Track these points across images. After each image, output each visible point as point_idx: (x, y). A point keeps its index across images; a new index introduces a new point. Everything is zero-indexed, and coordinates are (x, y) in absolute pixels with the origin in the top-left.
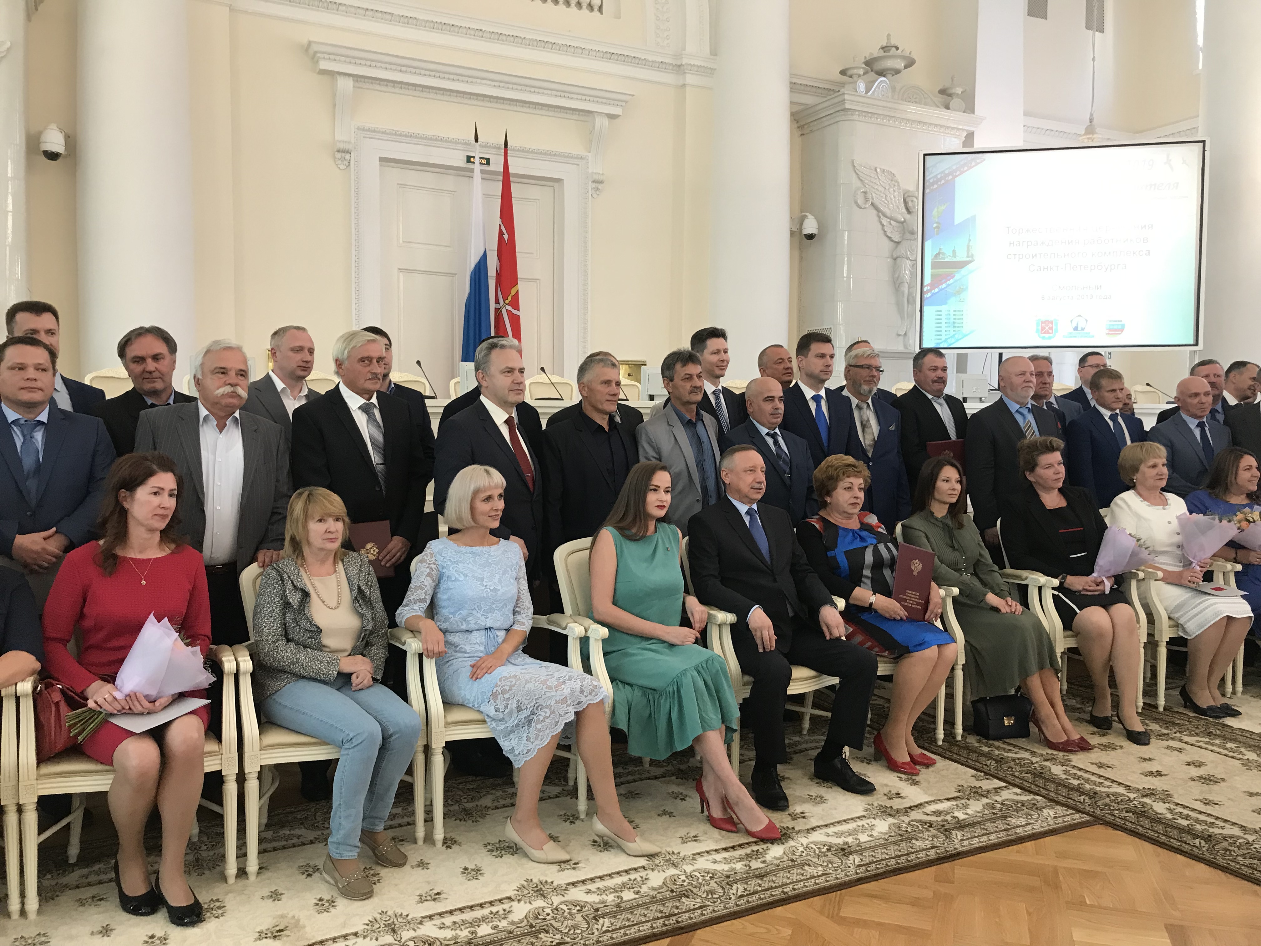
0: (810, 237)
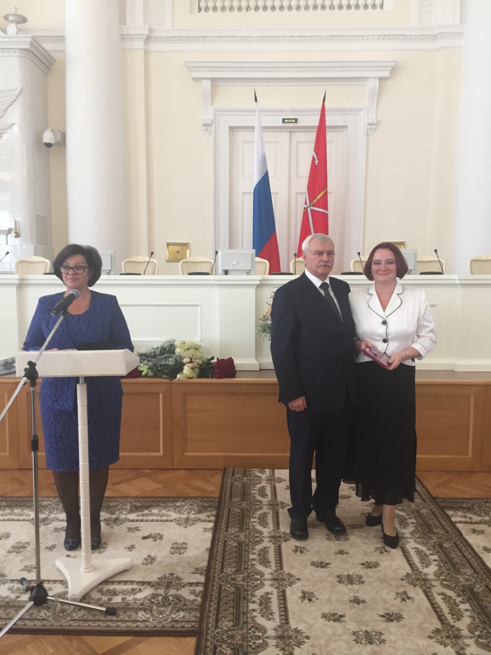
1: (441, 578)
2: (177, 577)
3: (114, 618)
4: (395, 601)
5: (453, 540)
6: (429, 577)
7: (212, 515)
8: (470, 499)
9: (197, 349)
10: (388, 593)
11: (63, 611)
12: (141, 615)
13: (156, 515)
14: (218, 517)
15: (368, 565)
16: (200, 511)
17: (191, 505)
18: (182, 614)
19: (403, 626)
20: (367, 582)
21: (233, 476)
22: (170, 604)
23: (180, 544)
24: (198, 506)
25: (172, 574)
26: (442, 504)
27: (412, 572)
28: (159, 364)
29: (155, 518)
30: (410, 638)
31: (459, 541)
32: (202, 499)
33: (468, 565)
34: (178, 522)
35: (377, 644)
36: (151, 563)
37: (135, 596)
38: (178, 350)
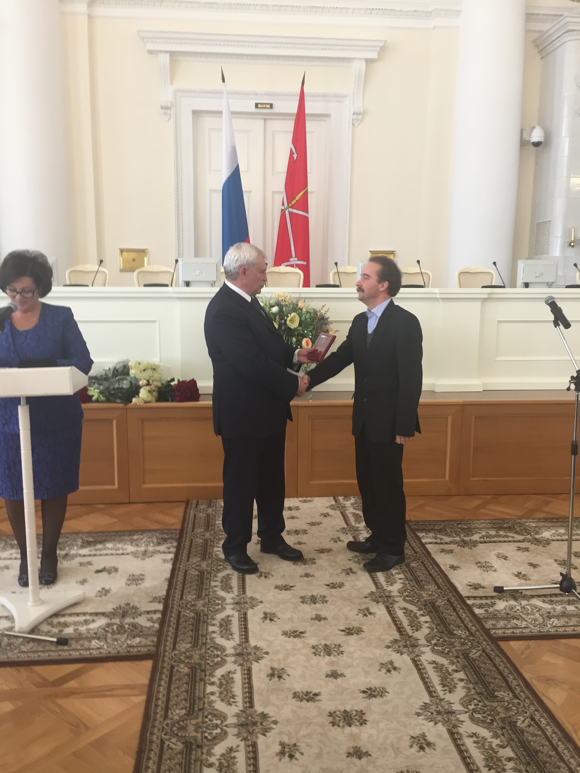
0: (537, 144)
1: (405, 594)
2: (133, 607)
3: (66, 648)
4: (357, 617)
5: (421, 560)
6: (392, 594)
7: (172, 547)
8: (443, 521)
9: (154, 369)
10: (350, 610)
11: (10, 645)
12: (95, 643)
13: (111, 549)
14: (178, 548)
15: (332, 586)
16: (160, 543)
17: (150, 538)
18: (138, 640)
19: (363, 639)
20: (330, 600)
21: (197, 507)
22: (125, 632)
23: (136, 575)
24: (157, 538)
25: (128, 604)
26: (414, 527)
27: (377, 591)
28: (112, 387)
29: (109, 552)
30: (368, 648)
31: (426, 560)
32: (162, 531)
33: (432, 582)
34: (135, 554)
35: (335, 656)
36: (106, 595)
37: (88, 627)
38: (132, 372)
